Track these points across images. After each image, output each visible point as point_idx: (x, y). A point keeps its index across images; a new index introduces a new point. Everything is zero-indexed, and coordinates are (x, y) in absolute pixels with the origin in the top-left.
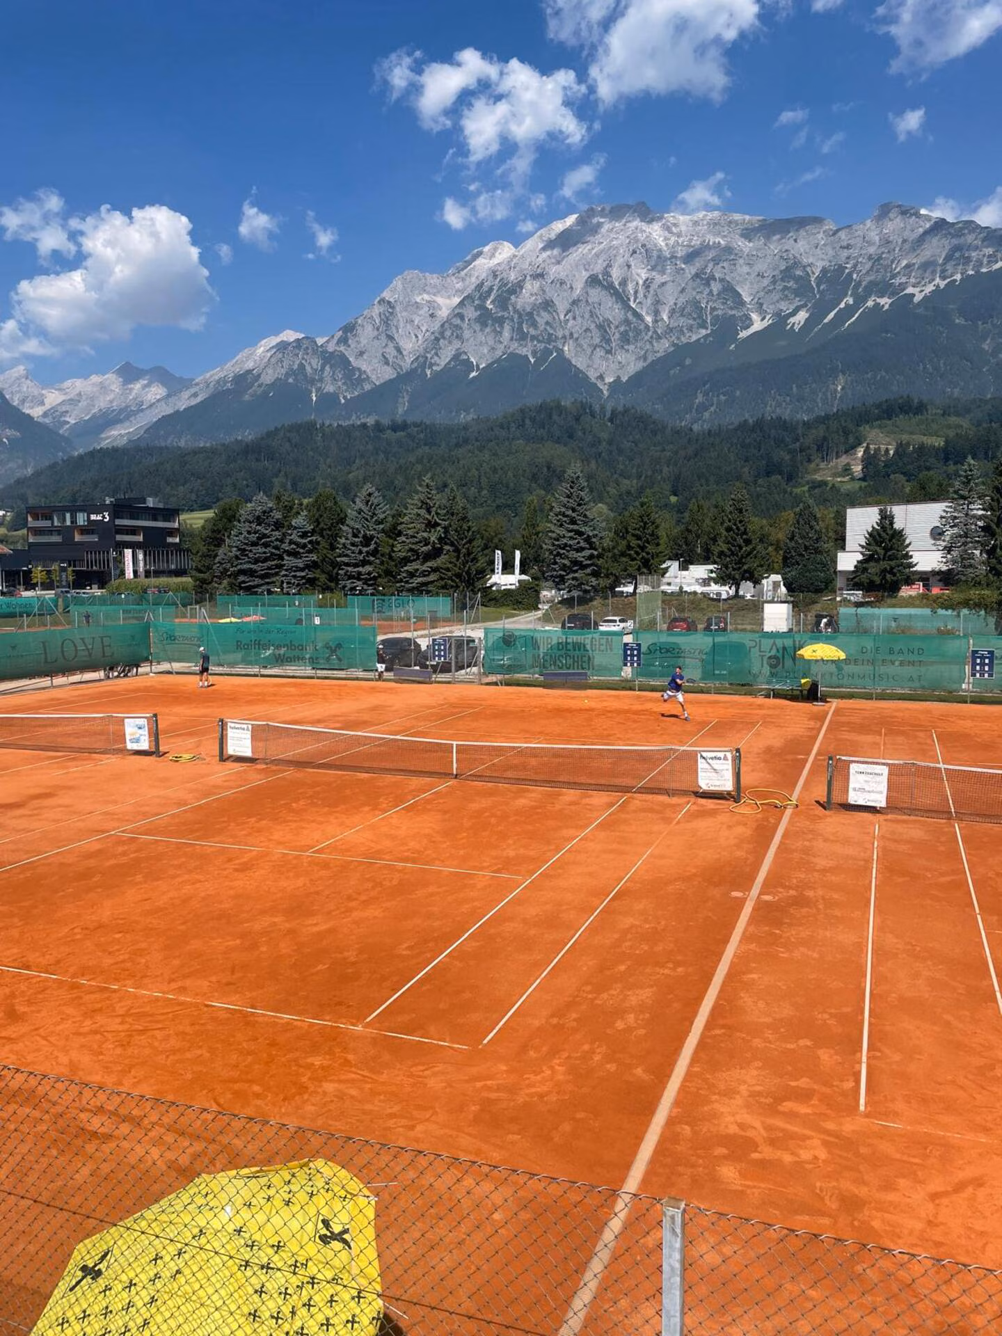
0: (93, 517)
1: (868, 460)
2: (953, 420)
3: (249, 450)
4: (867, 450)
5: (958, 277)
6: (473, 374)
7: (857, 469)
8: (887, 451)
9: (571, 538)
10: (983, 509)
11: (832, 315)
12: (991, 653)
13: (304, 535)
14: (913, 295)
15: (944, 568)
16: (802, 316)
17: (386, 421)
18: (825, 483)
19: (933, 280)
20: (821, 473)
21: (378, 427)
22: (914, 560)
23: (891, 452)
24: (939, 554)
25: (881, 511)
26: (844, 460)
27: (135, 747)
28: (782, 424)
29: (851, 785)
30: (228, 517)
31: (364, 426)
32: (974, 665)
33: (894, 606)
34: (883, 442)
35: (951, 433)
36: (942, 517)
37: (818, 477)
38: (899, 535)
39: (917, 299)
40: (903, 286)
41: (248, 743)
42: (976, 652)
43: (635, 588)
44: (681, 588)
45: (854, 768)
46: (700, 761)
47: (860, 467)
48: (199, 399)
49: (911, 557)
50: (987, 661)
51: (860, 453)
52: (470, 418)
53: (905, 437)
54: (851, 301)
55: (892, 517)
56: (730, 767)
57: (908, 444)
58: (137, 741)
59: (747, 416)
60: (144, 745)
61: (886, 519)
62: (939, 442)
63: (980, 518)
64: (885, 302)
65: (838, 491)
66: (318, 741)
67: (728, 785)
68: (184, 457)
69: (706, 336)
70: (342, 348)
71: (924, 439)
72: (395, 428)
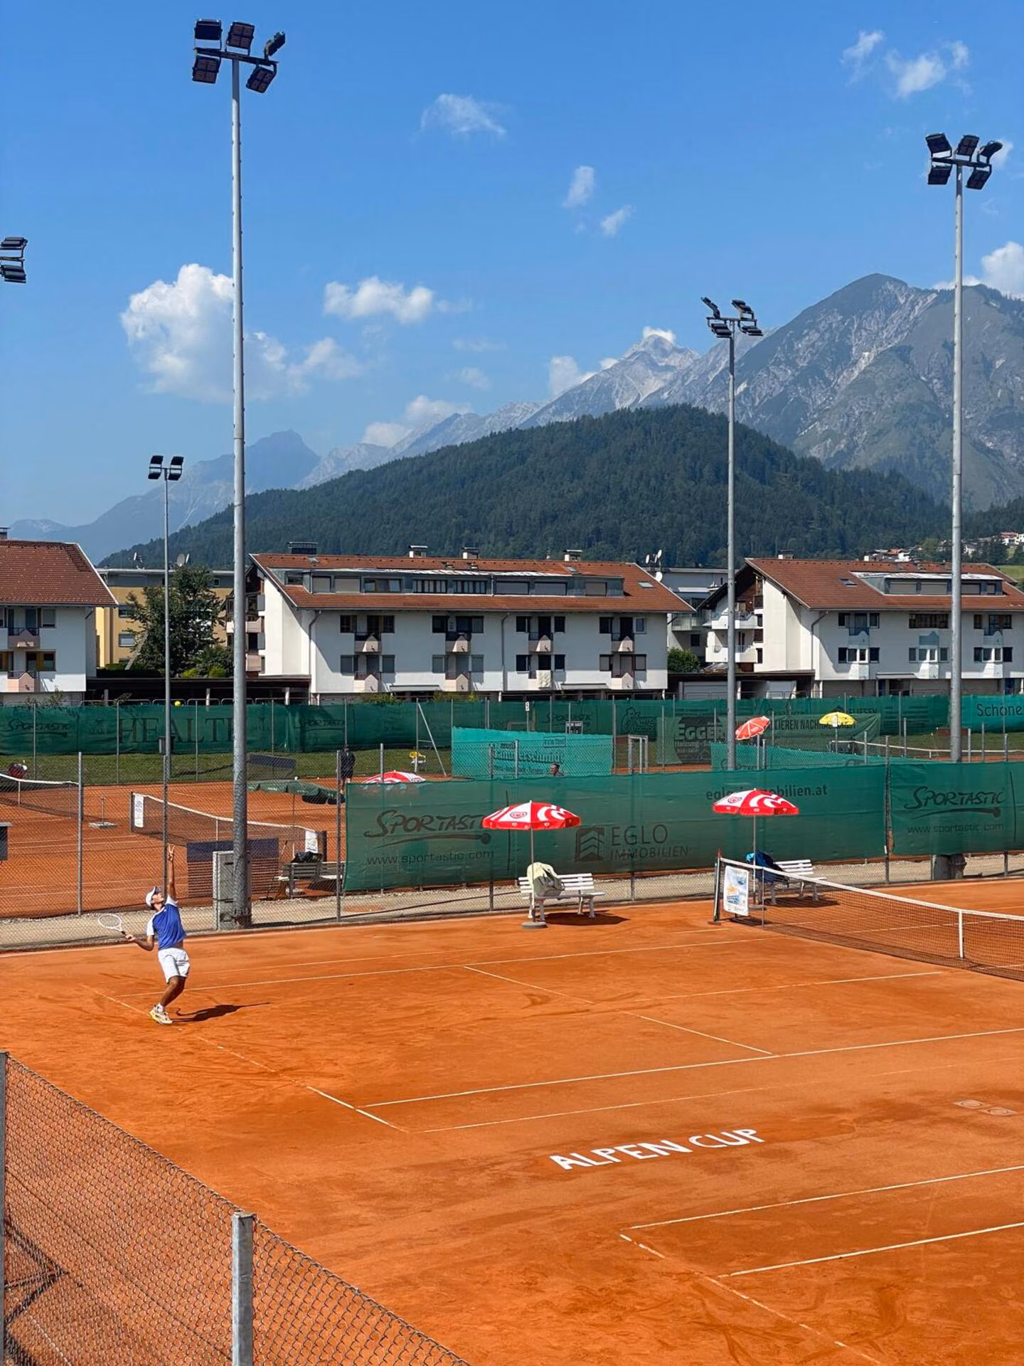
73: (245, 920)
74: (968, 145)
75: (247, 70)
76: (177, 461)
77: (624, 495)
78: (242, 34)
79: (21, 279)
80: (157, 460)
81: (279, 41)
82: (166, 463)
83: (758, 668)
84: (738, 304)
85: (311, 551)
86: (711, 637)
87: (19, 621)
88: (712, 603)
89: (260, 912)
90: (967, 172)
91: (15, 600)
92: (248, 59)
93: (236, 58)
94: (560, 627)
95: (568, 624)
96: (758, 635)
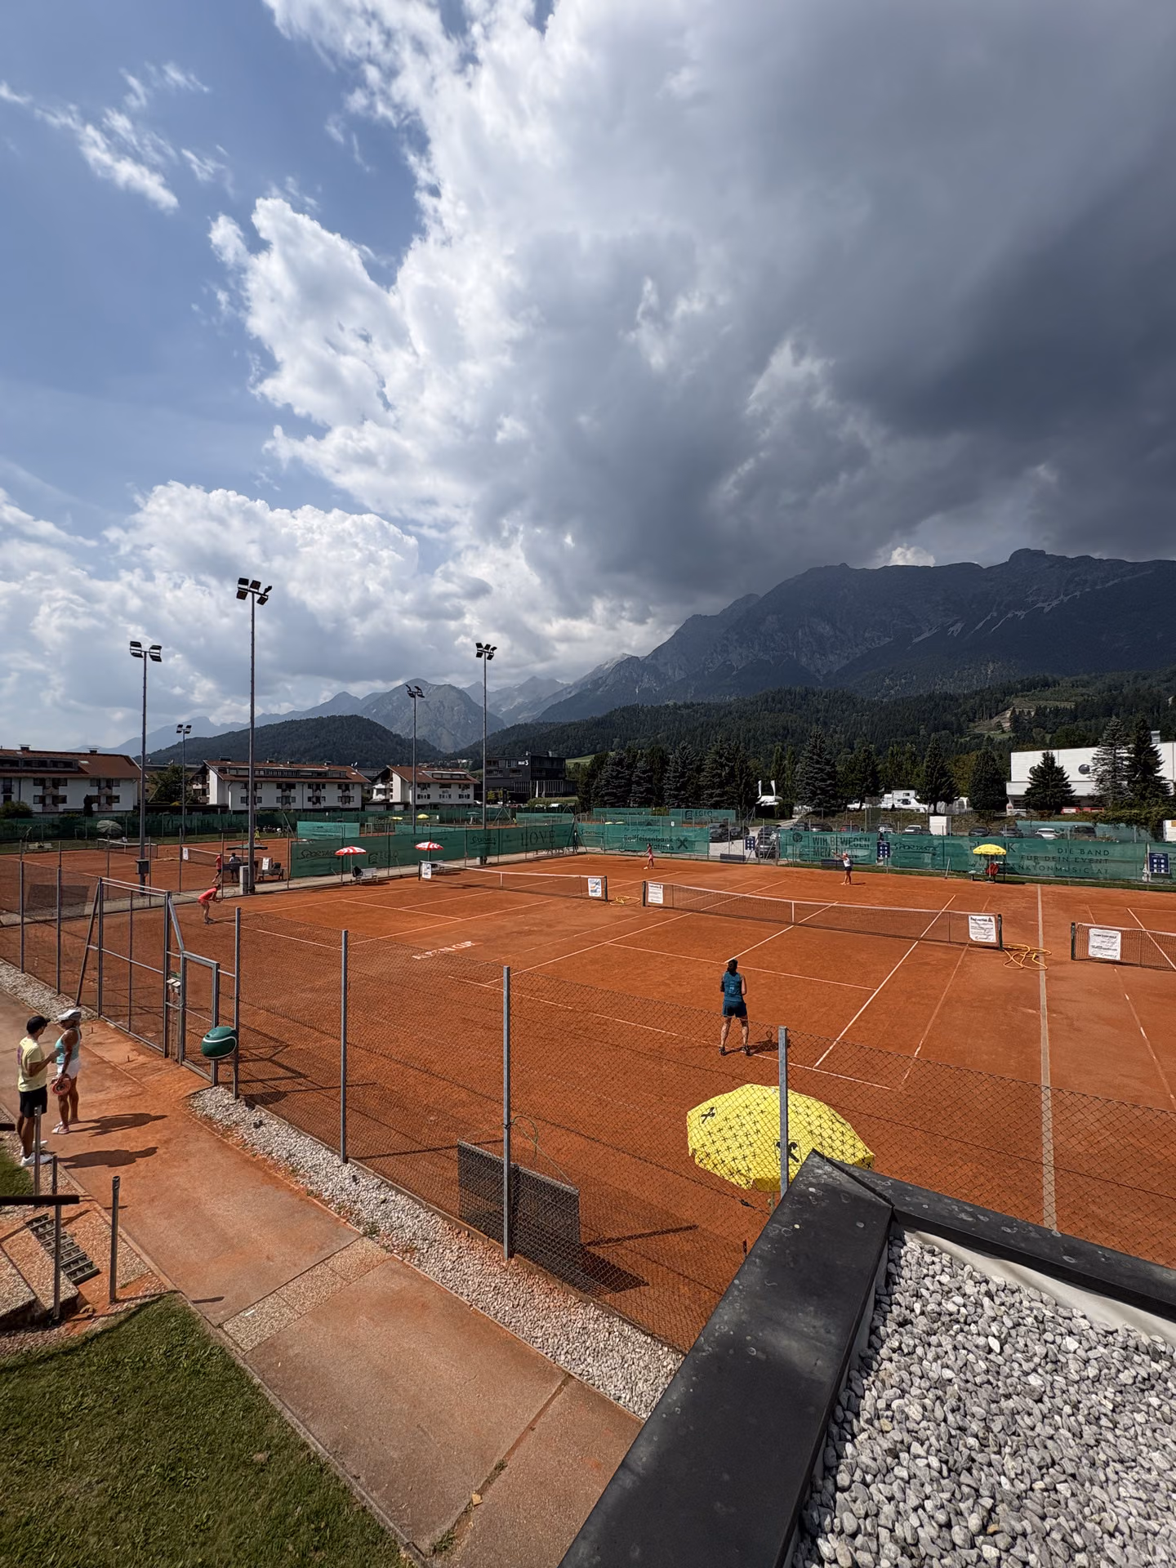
0: (520, 763)
1: (1015, 720)
2: (1081, 690)
3: (599, 723)
4: (1013, 712)
5: (1078, 593)
6: (735, 673)
7: (1007, 725)
8: (1029, 713)
9: (816, 773)
10: (1128, 753)
11: (981, 624)
12: (1166, 855)
13: (644, 772)
14: (1043, 608)
15: (1098, 794)
16: (959, 626)
17: (680, 703)
18: (982, 735)
19: (1058, 597)
20: (979, 728)
21: (676, 707)
22: (1072, 788)
23: (1033, 713)
24: (1094, 783)
25: (1044, 754)
26: (996, 719)
27: (594, 895)
28: (947, 697)
29: (1091, 944)
30: (599, 763)
31: (667, 706)
32: (1152, 863)
33: (1059, 820)
34: (1027, 707)
35: (1080, 699)
36: (1094, 758)
37: (977, 731)
38: (1060, 771)
39: (1047, 610)
40: (1034, 603)
41: (661, 896)
42: (1153, 854)
43: (861, 806)
44: (893, 806)
45: (1092, 932)
46: (970, 921)
47: (1008, 724)
48: (573, 694)
49: (1070, 786)
50: (1163, 861)
51: (1008, 714)
52: (732, 699)
53: (1043, 703)
54: (995, 614)
55: (1053, 759)
56: (994, 927)
57: (1045, 708)
58: (595, 891)
59: (922, 691)
60: (599, 894)
61: (1049, 761)
62: (1070, 705)
63: (1127, 759)
64: (1021, 614)
65: (992, 740)
66: (698, 896)
67: (993, 939)
68: (563, 728)
69: (889, 643)
70: (654, 661)
71: (1058, 703)
72: (687, 706)
73: (253, 891)
74: (488, 647)
75: (257, 597)
76: (189, 727)
77: (334, 744)
78: (256, 585)
79: (160, 660)
80: (180, 726)
81: (270, 588)
82: (184, 727)
83: (391, 801)
84: (417, 688)
85: (229, 760)
86: (375, 791)
87: (103, 784)
88: (374, 781)
89: (259, 888)
90: (487, 655)
91: (101, 776)
92: (258, 593)
93: (253, 592)
94: (324, 787)
95: (327, 786)
96: (391, 790)
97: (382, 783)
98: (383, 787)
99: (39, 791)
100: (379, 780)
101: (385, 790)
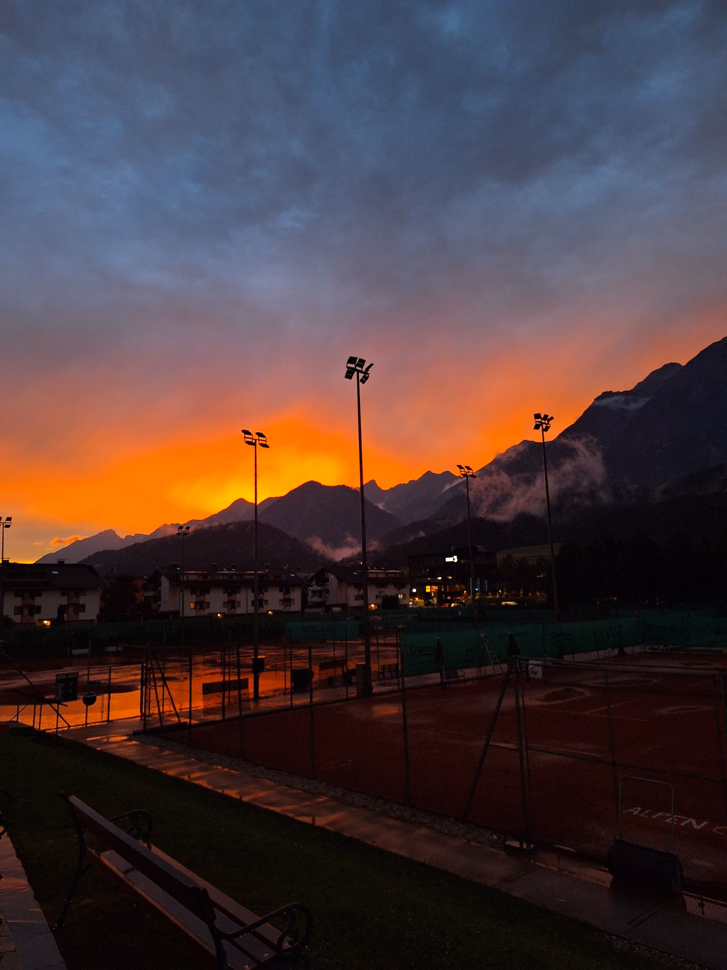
83: (327, 603)
88: (310, 581)
93: (358, 371)
96: (327, 592)
97: (317, 584)
98: (319, 588)
99: (18, 602)
100: (314, 583)
101: (320, 592)
